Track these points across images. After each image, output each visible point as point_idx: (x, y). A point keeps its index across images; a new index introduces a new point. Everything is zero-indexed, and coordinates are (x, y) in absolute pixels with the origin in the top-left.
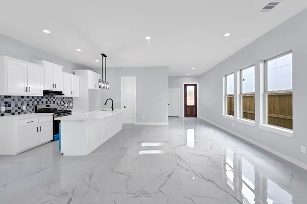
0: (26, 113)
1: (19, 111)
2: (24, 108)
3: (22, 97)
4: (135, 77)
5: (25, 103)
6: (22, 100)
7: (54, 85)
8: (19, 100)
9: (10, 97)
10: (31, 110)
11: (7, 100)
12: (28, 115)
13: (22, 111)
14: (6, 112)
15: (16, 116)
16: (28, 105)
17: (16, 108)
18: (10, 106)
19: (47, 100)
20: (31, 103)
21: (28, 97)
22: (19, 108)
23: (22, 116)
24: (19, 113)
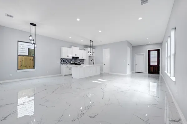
2: (68, 62)
3: (67, 59)
4: (109, 49)
5: (68, 61)
7: (76, 55)
9: (64, 59)
12: (69, 65)
14: (63, 63)
15: (66, 65)
18: (64, 61)
19: (74, 60)
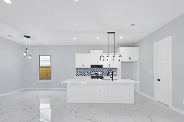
0: (87, 76)
1: (84, 75)
2: (86, 73)
5: (87, 72)
6: (85, 70)
8: (84, 70)
9: (81, 69)
10: (89, 75)
11: (80, 70)
13: (85, 75)
14: (80, 74)
16: (88, 72)
17: (83, 73)
18: (81, 72)
19: (97, 70)
20: (89, 71)
21: (88, 69)
22: (84, 74)
23: (85, 77)
24: (84, 76)
